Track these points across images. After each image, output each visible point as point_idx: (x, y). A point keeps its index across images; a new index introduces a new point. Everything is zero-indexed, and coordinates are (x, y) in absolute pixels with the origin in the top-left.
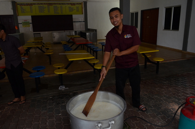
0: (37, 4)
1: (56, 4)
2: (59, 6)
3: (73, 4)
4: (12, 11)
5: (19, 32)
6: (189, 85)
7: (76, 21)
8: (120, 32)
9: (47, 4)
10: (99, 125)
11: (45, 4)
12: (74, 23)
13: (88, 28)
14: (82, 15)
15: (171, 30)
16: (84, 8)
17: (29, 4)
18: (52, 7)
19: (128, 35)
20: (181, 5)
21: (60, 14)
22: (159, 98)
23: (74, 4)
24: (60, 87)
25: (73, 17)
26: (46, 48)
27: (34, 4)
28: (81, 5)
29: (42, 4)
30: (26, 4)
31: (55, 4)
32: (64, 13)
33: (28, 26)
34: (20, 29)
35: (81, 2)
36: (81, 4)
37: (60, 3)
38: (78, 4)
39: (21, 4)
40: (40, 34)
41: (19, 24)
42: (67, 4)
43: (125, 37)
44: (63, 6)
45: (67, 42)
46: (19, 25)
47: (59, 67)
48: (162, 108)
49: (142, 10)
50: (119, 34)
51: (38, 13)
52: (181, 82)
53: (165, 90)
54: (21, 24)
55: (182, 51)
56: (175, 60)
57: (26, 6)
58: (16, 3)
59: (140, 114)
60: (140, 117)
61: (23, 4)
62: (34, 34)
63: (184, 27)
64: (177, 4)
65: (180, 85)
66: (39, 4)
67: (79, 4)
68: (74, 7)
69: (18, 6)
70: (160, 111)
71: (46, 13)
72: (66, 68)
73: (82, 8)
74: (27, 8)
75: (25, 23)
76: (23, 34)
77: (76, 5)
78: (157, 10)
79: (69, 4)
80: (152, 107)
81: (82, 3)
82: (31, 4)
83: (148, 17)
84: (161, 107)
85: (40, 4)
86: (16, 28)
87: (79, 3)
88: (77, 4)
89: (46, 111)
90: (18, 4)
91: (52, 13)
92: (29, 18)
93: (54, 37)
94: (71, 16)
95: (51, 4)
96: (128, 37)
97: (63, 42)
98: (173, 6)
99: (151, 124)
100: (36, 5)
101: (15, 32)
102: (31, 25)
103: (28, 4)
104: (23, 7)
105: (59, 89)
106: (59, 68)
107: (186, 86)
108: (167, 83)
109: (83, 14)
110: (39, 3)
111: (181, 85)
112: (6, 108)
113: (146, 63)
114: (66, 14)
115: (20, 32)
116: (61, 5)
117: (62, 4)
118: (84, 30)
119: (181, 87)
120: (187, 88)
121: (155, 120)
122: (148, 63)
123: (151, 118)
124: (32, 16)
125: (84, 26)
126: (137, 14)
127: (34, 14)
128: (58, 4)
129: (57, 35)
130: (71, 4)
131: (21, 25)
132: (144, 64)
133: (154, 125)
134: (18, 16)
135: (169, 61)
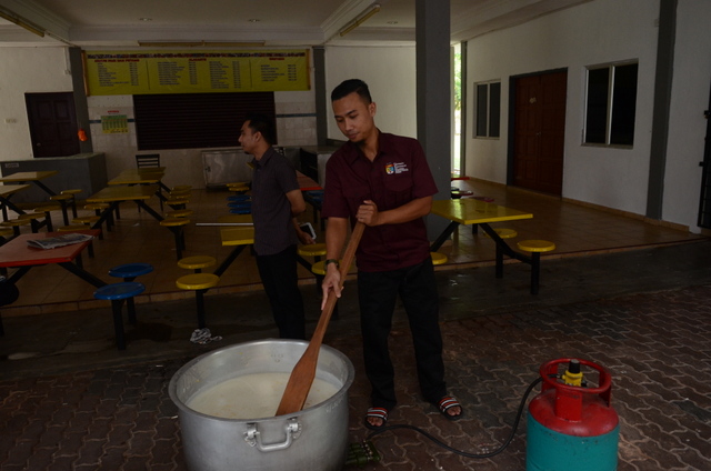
0: (155, 56)
1: (218, 55)
2: (227, 61)
3: (276, 55)
4: (70, 79)
5: (90, 150)
6: (629, 335)
7: (286, 113)
8: (371, 156)
9: (187, 55)
10: (251, 433)
11: (180, 55)
12: (278, 120)
13: (329, 137)
14: (307, 93)
15: (609, 146)
16: (313, 70)
17: (126, 56)
18: (203, 67)
19: (395, 164)
20: (637, 60)
21: (232, 89)
22: (511, 372)
23: (280, 56)
24: (194, 334)
25: (276, 101)
26: (172, 206)
27: (145, 56)
28: (303, 58)
29: (170, 56)
30: (118, 56)
31: (214, 55)
32: (246, 87)
33: (120, 129)
34: (94, 138)
35: (303, 50)
36: (303, 55)
37: (232, 53)
38: (292, 55)
39: (101, 56)
40: (158, 156)
41: (92, 122)
42: (256, 55)
43: (389, 171)
44: (243, 62)
45: (246, 185)
46: (92, 126)
47: (197, 266)
48: (508, 406)
49: (513, 74)
50: (367, 160)
51: (155, 87)
52: (605, 325)
53: (541, 349)
54: (99, 121)
55: (644, 217)
56: (611, 251)
57: (116, 63)
58: (84, 51)
59: (430, 420)
60: (428, 429)
61: (107, 56)
62: (138, 157)
63: (650, 134)
64: (624, 56)
65: (597, 334)
66: (159, 56)
67: (297, 55)
68: (282, 65)
69: (91, 62)
70: (500, 414)
71: (182, 86)
72: (219, 273)
73: (308, 68)
74: (120, 70)
75: (113, 120)
76: (102, 157)
77: (286, 58)
78: (562, 74)
79: (262, 55)
80: (479, 400)
81: (308, 50)
82: (134, 57)
83: (532, 100)
84: (509, 401)
85: (164, 56)
86: (81, 135)
87: (296, 52)
88: (289, 55)
89: (133, 406)
90: (90, 57)
91: (204, 85)
92: (125, 103)
93: (209, 169)
94: (270, 95)
95: (203, 55)
96: (398, 171)
97: (235, 187)
98: (611, 64)
99: (457, 452)
100: (150, 60)
101: (78, 151)
102: (132, 127)
103: (124, 56)
104: (106, 65)
105: (192, 339)
106: (198, 271)
107: (616, 336)
108: (556, 327)
109: (309, 88)
110: (162, 53)
111: (603, 332)
112: (12, 394)
113: (499, 260)
114: (253, 90)
115: (95, 149)
116: (235, 59)
117: (240, 55)
118: (315, 143)
119: (599, 339)
120: (619, 344)
121: (474, 439)
122: (508, 261)
123: (464, 434)
124: (135, 97)
125: (314, 132)
126: (496, 87)
127: (143, 90)
128: (224, 55)
129: (218, 162)
130: (270, 55)
131: (100, 125)
132: (494, 263)
133: (464, 454)
134: (89, 95)
135: (587, 253)
